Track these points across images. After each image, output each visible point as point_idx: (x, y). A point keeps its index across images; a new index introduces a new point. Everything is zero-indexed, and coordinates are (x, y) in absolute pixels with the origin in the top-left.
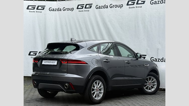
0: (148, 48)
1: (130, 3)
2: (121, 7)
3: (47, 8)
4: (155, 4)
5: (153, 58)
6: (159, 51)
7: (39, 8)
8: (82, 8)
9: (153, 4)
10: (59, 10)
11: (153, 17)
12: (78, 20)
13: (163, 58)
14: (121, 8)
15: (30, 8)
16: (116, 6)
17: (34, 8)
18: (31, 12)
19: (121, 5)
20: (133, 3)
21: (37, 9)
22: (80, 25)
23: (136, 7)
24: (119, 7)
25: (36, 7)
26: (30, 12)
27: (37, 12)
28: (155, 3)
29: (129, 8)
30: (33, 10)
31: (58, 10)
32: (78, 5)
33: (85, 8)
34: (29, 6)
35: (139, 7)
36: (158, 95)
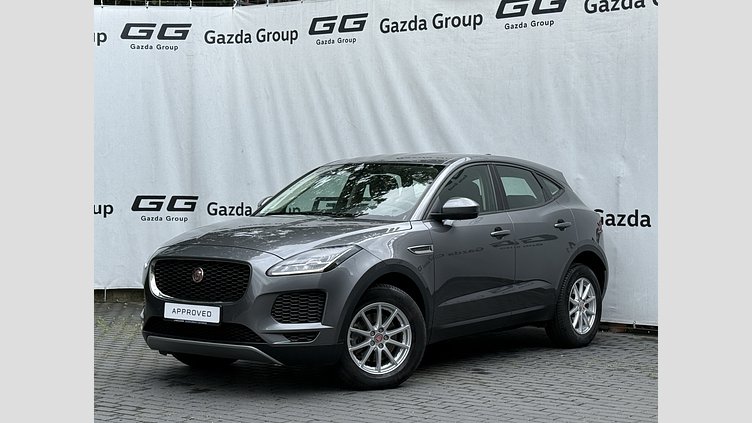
0: (581, 177)
1: (509, 8)
2: (475, 24)
3: (196, 34)
4: (601, 11)
5: (602, 211)
6: (621, 185)
7: (170, 32)
8: (330, 31)
9: (595, 11)
10: (243, 38)
11: (597, 60)
12: (316, 74)
13: (637, 211)
14: (475, 28)
15: (134, 31)
16: (456, 22)
17: (149, 34)
18: (138, 47)
19: (475, 17)
20: (519, 10)
21: (161, 36)
22: (322, 95)
23: (534, 24)
24: (469, 24)
25: (156, 31)
26: (133, 47)
27: (159, 47)
28: (604, 8)
29: (507, 27)
30: (144, 42)
31: (239, 40)
32: (315, 21)
33: (342, 29)
34: (128, 27)
35: (542, 24)
36: (620, 352)
